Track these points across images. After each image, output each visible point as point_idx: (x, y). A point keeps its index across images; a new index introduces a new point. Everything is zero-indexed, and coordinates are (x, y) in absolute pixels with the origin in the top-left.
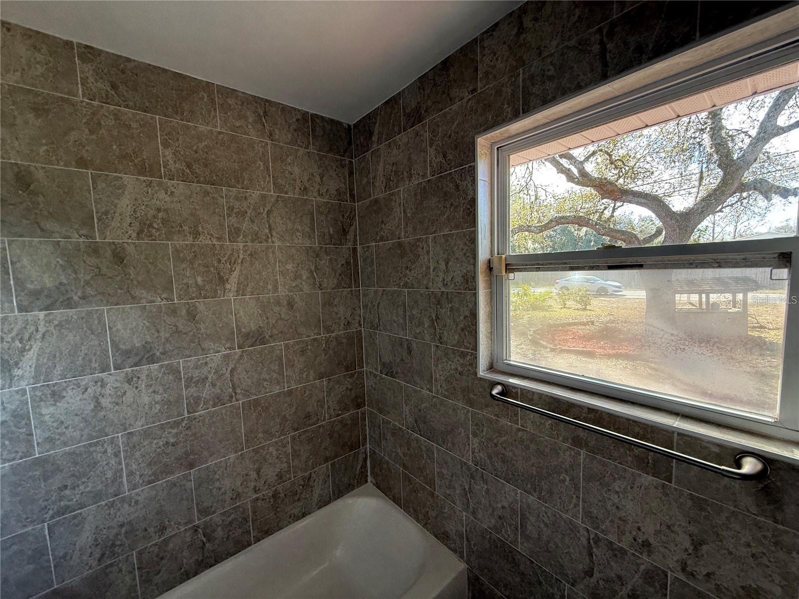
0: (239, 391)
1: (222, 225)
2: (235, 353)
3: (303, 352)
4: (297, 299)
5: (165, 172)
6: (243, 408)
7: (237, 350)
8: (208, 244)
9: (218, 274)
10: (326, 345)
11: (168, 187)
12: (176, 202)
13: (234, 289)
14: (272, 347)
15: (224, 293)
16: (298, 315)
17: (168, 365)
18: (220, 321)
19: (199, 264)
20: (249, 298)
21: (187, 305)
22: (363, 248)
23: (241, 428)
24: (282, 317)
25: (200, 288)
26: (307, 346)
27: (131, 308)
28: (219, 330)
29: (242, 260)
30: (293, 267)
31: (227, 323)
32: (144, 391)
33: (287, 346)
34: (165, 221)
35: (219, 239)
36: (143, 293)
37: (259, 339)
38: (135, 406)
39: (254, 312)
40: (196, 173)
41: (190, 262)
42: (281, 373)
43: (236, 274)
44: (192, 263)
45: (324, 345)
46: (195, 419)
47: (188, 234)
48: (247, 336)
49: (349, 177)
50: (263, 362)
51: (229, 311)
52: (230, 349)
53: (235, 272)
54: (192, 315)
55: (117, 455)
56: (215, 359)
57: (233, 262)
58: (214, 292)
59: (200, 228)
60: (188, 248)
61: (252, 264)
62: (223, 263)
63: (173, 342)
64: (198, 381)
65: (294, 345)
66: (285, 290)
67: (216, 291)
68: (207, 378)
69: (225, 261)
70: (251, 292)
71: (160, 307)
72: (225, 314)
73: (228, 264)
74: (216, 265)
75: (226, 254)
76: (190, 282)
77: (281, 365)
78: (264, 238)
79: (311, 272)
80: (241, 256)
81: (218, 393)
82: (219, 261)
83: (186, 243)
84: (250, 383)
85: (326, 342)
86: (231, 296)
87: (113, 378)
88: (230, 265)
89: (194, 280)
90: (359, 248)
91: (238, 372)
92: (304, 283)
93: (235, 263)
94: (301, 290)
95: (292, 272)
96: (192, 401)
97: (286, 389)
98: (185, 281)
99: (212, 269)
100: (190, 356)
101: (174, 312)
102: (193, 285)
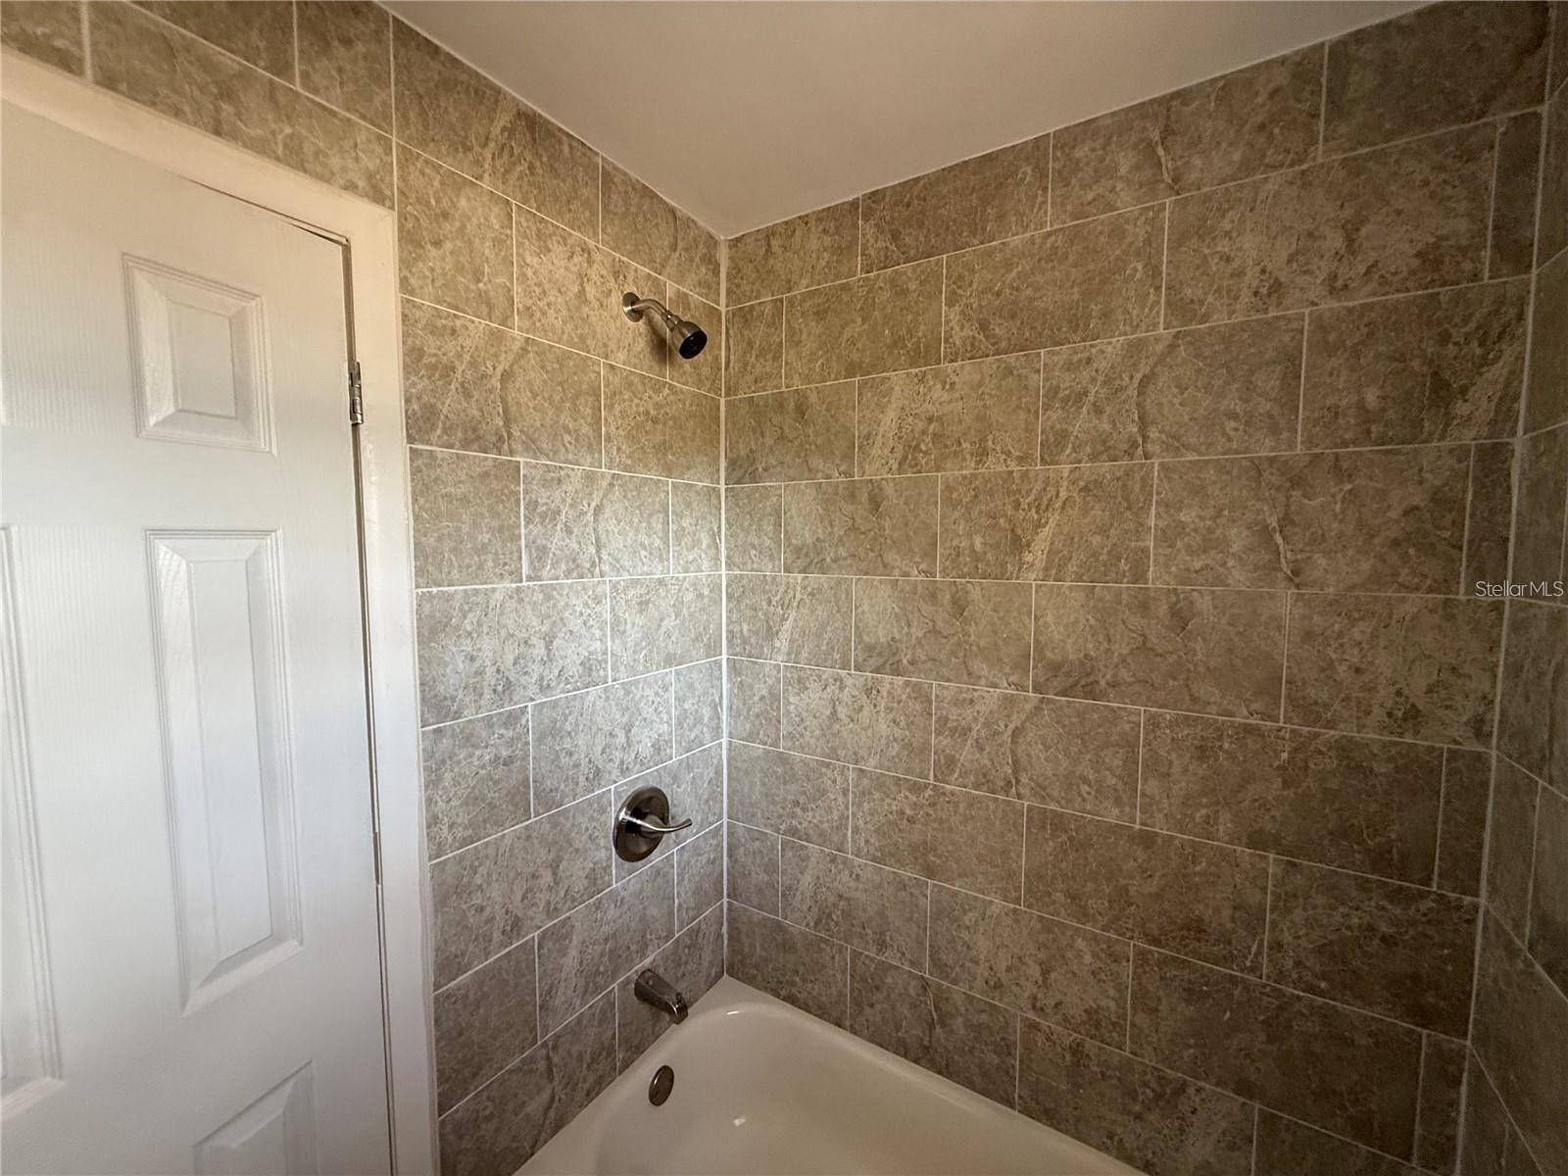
0: (1024, 779)
1: (1030, 430)
2: (1026, 699)
3: (1203, 752)
4: (1204, 604)
5: (945, 352)
6: (1030, 819)
7: (1031, 694)
8: (999, 472)
9: (1013, 531)
10: (1291, 759)
11: (947, 376)
12: (957, 401)
13: (1040, 565)
14: (1113, 710)
15: (1019, 571)
16: (1199, 646)
17: (917, 683)
18: (1006, 626)
19: (980, 512)
20: (1070, 588)
21: (953, 587)
22: (1535, 441)
23: (1019, 856)
24: (1149, 645)
25: (976, 558)
26: (1220, 738)
27: (881, 582)
28: (1001, 643)
29: (1064, 503)
30: (1201, 518)
31: (1016, 633)
32: (883, 714)
33: (1154, 723)
34: (937, 438)
35: (1021, 460)
36: (896, 560)
37: (1083, 682)
38: (870, 732)
39: (1077, 621)
40: (994, 336)
41: (967, 507)
42: (1130, 781)
43: (1046, 533)
44: (969, 510)
45: (1285, 756)
46: (944, 794)
47: (968, 456)
48: (1055, 668)
49: (1505, 178)
50: (1087, 738)
51: (1025, 609)
52: (1018, 686)
53: (1047, 529)
54: (959, 606)
55: (845, 792)
56: (989, 698)
57: (1043, 507)
58: (1002, 567)
59: (990, 443)
60: (967, 482)
61: (1085, 511)
62: (1023, 510)
63: (926, 647)
64: (956, 728)
65: (1174, 724)
66: (1166, 577)
67: (1004, 565)
68: (970, 729)
69: (1029, 504)
70: (1076, 573)
71: (915, 585)
72: (1015, 614)
73: (1034, 510)
74: (1009, 513)
75: (1031, 490)
76: (963, 544)
77: (1131, 761)
78: (1125, 447)
79: (1266, 532)
80: (1063, 494)
81: (985, 765)
82: (1017, 506)
83: (964, 472)
84: (1049, 773)
85: (1295, 750)
86: (1031, 578)
87: (854, 680)
88: (1037, 512)
89: (969, 543)
90: (1519, 443)
91: (1028, 739)
92: (1231, 563)
93: (1047, 509)
94: (1220, 580)
95: (1195, 530)
96: (943, 762)
97: (1138, 827)
98: (955, 543)
99: (1002, 521)
100: (948, 680)
101: (933, 596)
102: (967, 552)
